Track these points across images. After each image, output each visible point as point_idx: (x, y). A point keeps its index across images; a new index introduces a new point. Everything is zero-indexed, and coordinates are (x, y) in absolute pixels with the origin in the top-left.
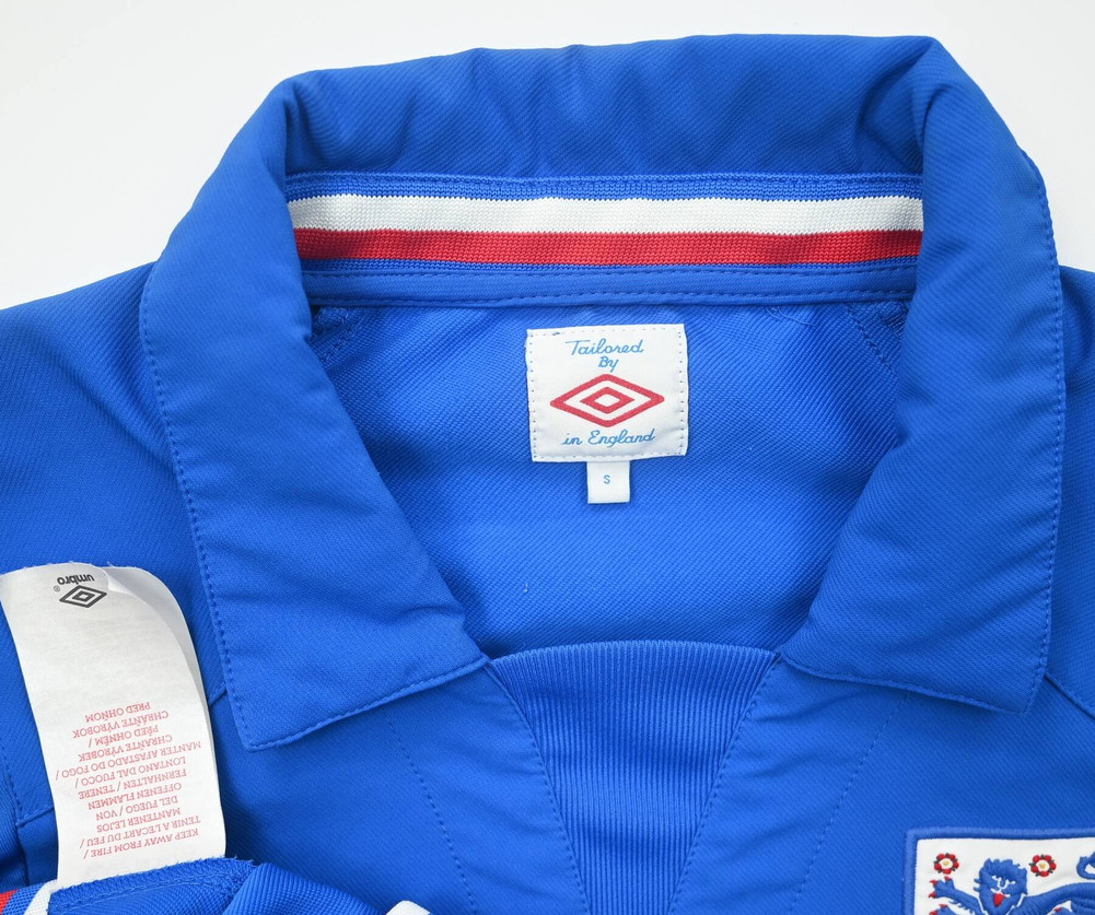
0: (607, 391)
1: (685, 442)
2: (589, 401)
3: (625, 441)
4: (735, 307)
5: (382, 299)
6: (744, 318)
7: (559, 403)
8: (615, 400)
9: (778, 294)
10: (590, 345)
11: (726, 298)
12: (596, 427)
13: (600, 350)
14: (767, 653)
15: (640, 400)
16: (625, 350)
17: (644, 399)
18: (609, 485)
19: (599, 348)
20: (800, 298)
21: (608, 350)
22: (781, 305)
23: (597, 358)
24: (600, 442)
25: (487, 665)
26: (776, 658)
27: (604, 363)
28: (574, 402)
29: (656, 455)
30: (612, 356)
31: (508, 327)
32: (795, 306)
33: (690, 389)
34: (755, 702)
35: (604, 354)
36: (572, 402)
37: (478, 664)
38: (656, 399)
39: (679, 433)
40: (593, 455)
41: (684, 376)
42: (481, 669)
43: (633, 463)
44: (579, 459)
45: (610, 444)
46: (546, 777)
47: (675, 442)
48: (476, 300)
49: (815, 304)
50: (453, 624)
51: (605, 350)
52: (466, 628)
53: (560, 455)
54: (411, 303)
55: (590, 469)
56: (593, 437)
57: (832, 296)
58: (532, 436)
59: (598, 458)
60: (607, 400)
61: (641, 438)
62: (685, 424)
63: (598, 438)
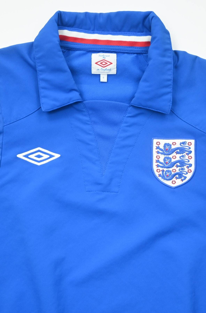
1: (116, 71)
2: (101, 63)
3: (106, 70)
4: (124, 53)
6: (126, 55)
7: (96, 63)
8: (105, 63)
9: (131, 51)
10: (101, 55)
11: (123, 51)
14: (128, 105)
15: (109, 63)
16: (107, 56)
17: (110, 63)
18: (104, 79)
20: (135, 52)
22: (131, 53)
23: (103, 57)
24: (102, 70)
26: (130, 106)
28: (99, 63)
29: (111, 74)
30: (105, 57)
31: (89, 54)
34: (126, 114)
38: (111, 63)
41: (116, 60)
43: (108, 75)
44: (99, 73)
45: (104, 71)
47: (114, 72)
48: (84, 49)
49: (137, 53)
53: (96, 72)
55: (101, 75)
57: (139, 52)
58: (92, 69)
59: (102, 73)
60: (104, 63)
61: (109, 70)
62: (116, 68)
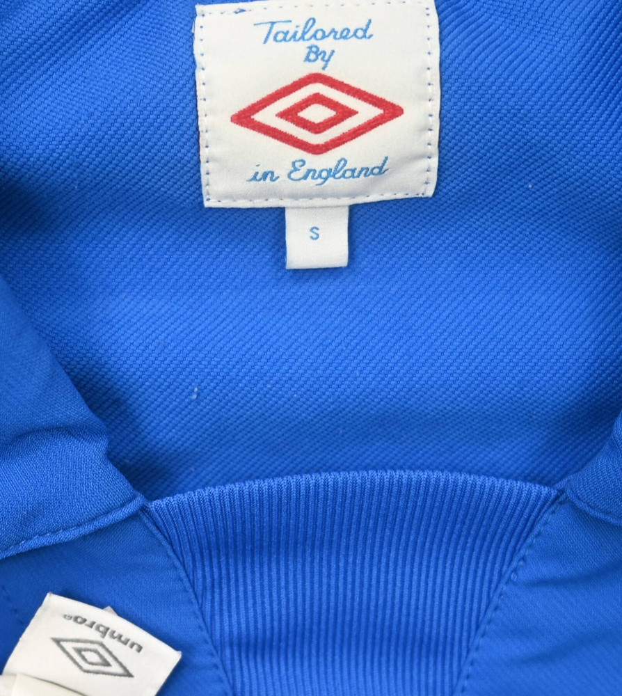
0: (317, 99)
1: (433, 176)
2: (289, 115)
3: (343, 176)
7: (244, 118)
8: (329, 113)
10: (291, 29)
12: (299, 154)
13: (307, 37)
14: (545, 490)
15: (367, 112)
16: (345, 35)
17: (372, 112)
18: (317, 242)
19: (304, 33)
21: (319, 35)
23: (301, 48)
24: (305, 177)
25: (143, 510)
26: (557, 497)
27: (312, 56)
28: (267, 116)
29: (388, 196)
30: (326, 45)
33: (442, 96)
34: (523, 559)
35: (313, 42)
36: (263, 117)
38: (391, 111)
39: (424, 163)
40: (295, 197)
41: (434, 75)
43: (353, 209)
44: (273, 203)
45: (320, 181)
47: (418, 178)
51: (314, 36)
53: (244, 197)
55: (290, 218)
56: (296, 170)
58: (204, 168)
59: (301, 202)
60: (317, 113)
61: (367, 171)
62: (434, 149)
63: (303, 171)
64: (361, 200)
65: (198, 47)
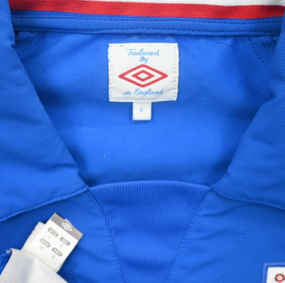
0: (143, 72)
1: (176, 95)
2: (135, 76)
3: (150, 94)
4: (199, 37)
5: (46, 29)
6: (203, 42)
7: (122, 76)
8: (147, 76)
9: (218, 31)
10: (136, 51)
11: (196, 33)
12: (137, 87)
13: (141, 54)
14: (207, 188)
15: (157, 76)
16: (152, 54)
17: (159, 76)
18: (142, 113)
19: (140, 53)
20: (228, 34)
21: (144, 54)
22: (219, 37)
23: (139, 57)
24: (139, 94)
25: (88, 190)
26: (211, 190)
27: (142, 60)
28: (129, 76)
29: (163, 100)
30: (146, 57)
31: (101, 42)
32: (225, 37)
33: (179, 72)
34: (201, 208)
35: (142, 55)
36: (127, 76)
37: (84, 190)
38: (164, 76)
39: (173, 91)
40: (136, 99)
41: (177, 66)
42: (85, 192)
43: (153, 104)
44: (130, 101)
45: (143, 95)
46: (110, 238)
47: (172, 95)
48: (87, 30)
49: (234, 36)
50: (73, 173)
51: (143, 54)
52: (79, 174)
53: (121, 99)
54: (58, 31)
55: (134, 105)
56: (136, 91)
57: (242, 33)
58: (110, 90)
59: (138, 101)
60: (143, 76)
61: (157, 93)
62: (177, 87)
63: (138, 92)
64: (155, 101)
65: (109, 56)
